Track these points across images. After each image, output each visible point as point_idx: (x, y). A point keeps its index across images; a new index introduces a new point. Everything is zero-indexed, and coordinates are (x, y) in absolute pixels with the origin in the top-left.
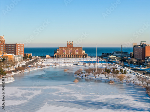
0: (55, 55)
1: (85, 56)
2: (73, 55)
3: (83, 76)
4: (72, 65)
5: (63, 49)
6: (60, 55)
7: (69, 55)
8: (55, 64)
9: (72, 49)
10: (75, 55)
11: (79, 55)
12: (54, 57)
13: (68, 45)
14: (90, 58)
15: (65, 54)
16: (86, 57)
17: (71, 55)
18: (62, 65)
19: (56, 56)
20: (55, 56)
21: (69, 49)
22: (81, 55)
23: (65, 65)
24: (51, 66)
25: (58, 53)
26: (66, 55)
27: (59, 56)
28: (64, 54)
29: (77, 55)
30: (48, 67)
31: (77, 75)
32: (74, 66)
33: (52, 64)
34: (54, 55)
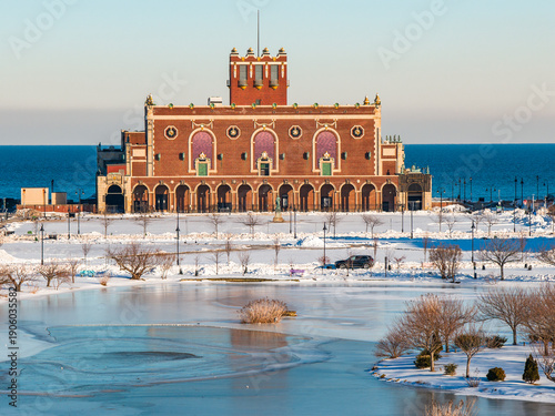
0: (114, 189)
1: (402, 198)
2: (285, 190)
3: (495, 375)
4: (311, 274)
5: (186, 127)
6: (161, 188)
7: (244, 189)
8: (136, 260)
9: (281, 126)
10: (306, 189)
11: (347, 189)
12: (102, 204)
13: (234, 84)
14: (455, 210)
15: (212, 172)
16: (416, 202)
17: (265, 190)
18: (210, 271)
19: (115, 200)
20: (108, 199)
21: (249, 126)
22: (368, 189)
23: (233, 268)
24: (93, 285)
25: (140, 169)
26: (224, 190)
27: (152, 192)
28: (194, 172)
29: (327, 189)
30: (60, 289)
31: (422, 363)
32: (335, 277)
33: (95, 263)
34: (103, 189)
